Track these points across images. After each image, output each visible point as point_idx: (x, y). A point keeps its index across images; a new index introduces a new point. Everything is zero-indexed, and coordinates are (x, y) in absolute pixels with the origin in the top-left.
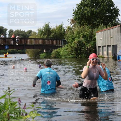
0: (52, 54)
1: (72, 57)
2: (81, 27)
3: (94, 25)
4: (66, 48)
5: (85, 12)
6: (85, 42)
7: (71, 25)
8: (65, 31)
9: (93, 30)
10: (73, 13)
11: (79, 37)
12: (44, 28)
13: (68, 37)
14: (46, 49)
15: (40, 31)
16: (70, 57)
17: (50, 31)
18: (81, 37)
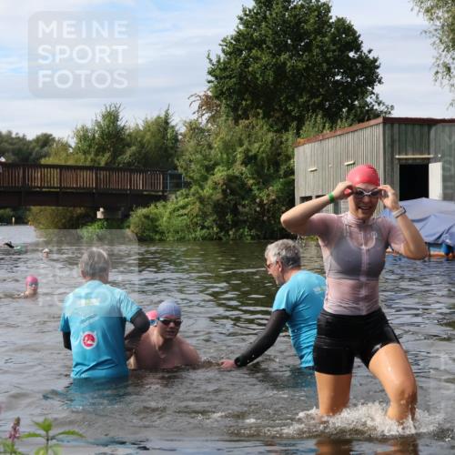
0: (129, 227)
1: (204, 238)
2: (236, 123)
3: (287, 117)
4: (181, 203)
5: (254, 67)
6: (251, 182)
7: (203, 115)
8: (180, 137)
9: (282, 137)
10: (210, 73)
11: (230, 164)
12: (100, 126)
13: (191, 161)
14: (104, 208)
15: (84, 136)
16: (195, 239)
17: (123, 140)
18: (238, 162)
